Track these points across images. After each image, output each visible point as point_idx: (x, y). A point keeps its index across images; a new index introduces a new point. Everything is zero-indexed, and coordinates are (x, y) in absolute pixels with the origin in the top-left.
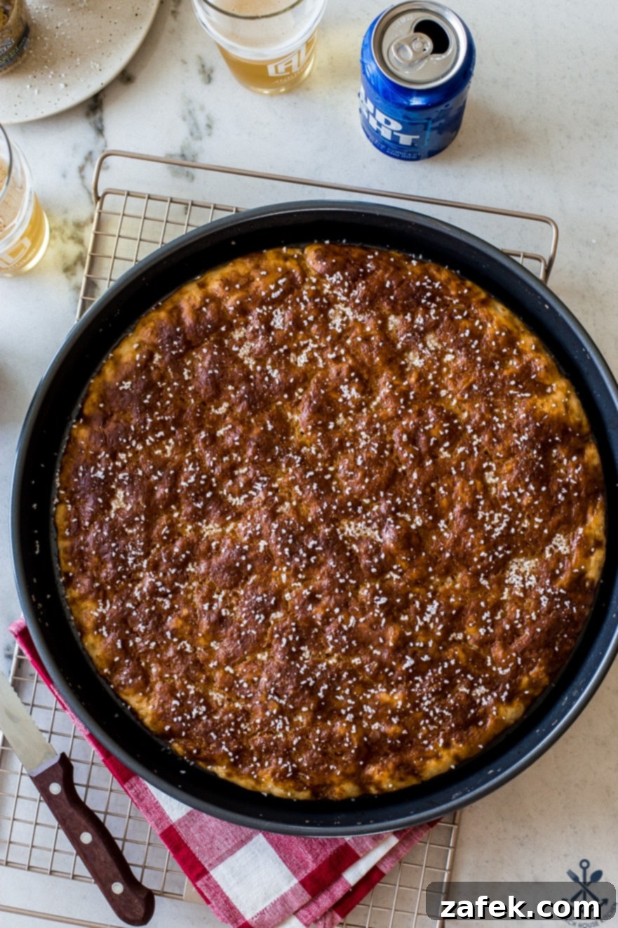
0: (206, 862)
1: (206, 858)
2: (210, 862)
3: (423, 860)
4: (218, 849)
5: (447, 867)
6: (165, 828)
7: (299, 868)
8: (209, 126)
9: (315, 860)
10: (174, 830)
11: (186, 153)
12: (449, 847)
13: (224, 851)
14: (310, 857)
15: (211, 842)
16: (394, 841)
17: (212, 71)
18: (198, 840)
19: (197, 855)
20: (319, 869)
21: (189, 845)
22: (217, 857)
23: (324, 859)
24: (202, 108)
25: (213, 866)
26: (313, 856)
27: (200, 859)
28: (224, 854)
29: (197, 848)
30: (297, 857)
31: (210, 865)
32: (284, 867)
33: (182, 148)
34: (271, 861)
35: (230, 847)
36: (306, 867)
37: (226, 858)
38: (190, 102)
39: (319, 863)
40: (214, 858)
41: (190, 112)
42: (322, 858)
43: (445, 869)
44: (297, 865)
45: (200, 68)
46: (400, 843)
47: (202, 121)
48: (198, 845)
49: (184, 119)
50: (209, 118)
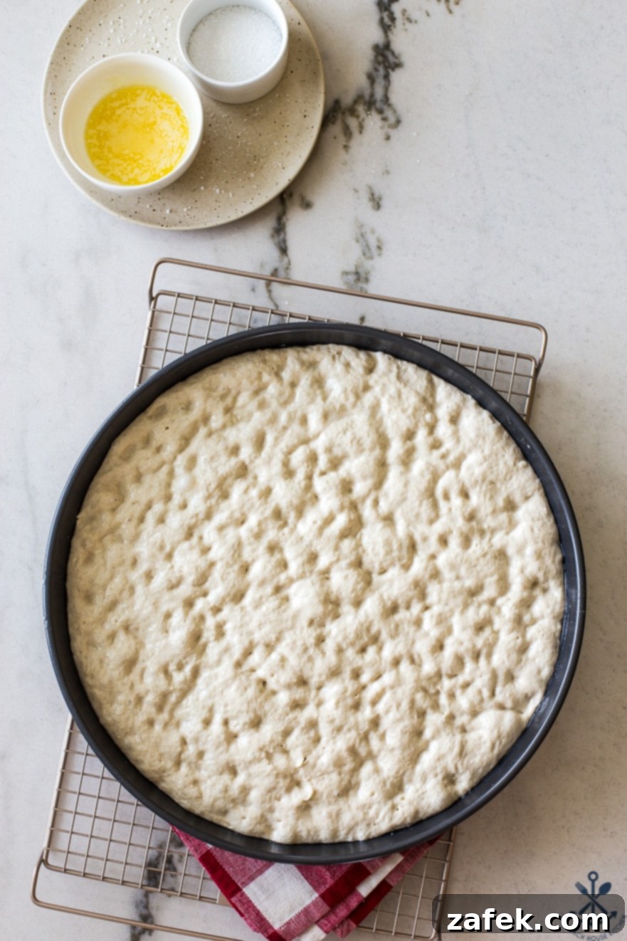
0: (239, 881)
1: (239, 877)
2: (243, 881)
3: (423, 873)
4: (249, 869)
5: (444, 878)
6: (203, 852)
7: (319, 884)
8: (379, 248)
9: (333, 876)
10: (211, 854)
11: (360, 270)
12: (446, 860)
13: (254, 871)
14: (328, 873)
15: (243, 864)
16: (399, 859)
17: (380, 199)
18: (232, 861)
19: (231, 875)
20: (336, 884)
21: (224, 867)
22: (248, 876)
23: (340, 876)
24: (373, 232)
25: (245, 884)
26: (331, 873)
27: (234, 878)
28: (255, 873)
29: (231, 869)
30: (317, 874)
31: (243, 883)
32: (306, 883)
33: (356, 267)
34: (295, 879)
35: (259, 867)
36: (325, 883)
37: (256, 877)
38: (362, 226)
39: (336, 879)
40: (246, 878)
41: (362, 235)
42: (338, 874)
43: (441, 880)
44: (317, 881)
45: (370, 196)
46: (405, 860)
47: (373, 242)
48: (232, 866)
49: (357, 241)
50: (379, 240)
